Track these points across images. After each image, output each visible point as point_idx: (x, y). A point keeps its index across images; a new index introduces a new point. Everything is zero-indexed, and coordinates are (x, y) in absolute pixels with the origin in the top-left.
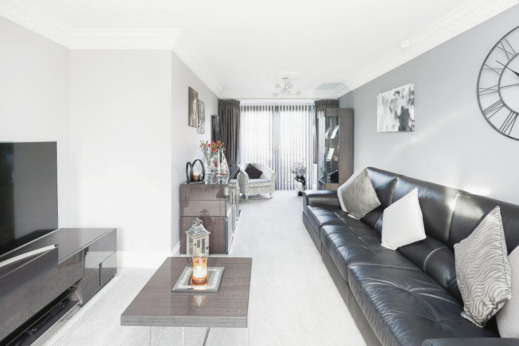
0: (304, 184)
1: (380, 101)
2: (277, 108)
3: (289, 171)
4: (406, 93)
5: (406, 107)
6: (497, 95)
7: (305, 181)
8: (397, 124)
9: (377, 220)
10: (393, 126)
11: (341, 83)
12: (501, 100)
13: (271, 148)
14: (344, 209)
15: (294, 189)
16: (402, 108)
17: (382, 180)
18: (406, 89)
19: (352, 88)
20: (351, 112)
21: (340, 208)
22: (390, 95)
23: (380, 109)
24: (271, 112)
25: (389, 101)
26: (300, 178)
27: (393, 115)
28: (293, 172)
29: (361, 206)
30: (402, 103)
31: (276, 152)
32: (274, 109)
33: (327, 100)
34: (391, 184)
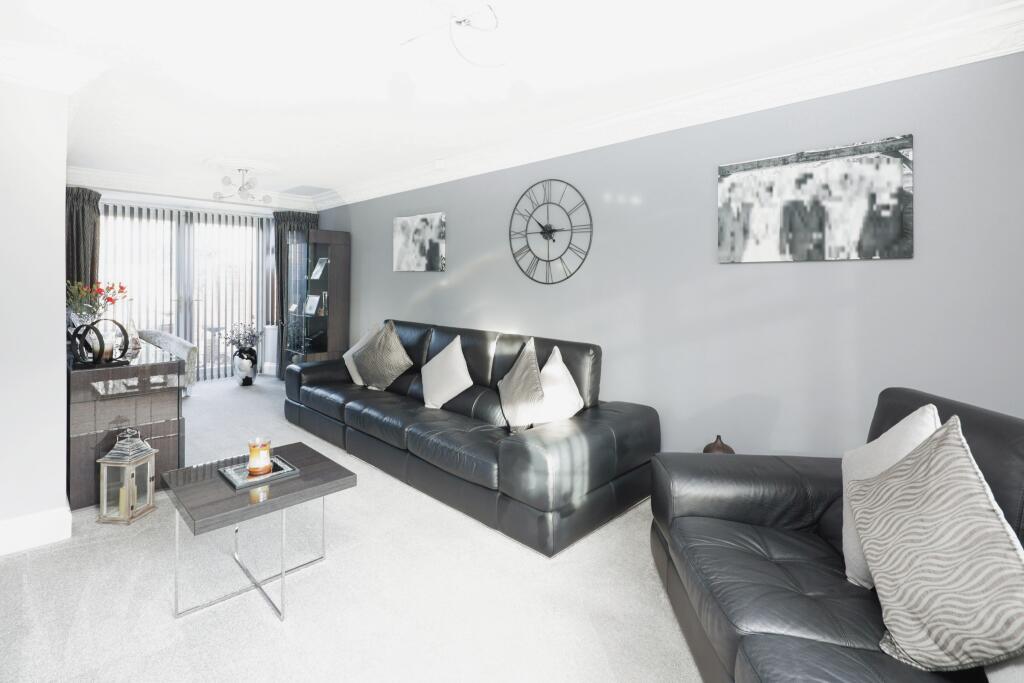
0: (254, 362)
1: (398, 228)
2: (189, 217)
3: (222, 340)
4: (436, 223)
5: (436, 240)
6: (524, 239)
7: (256, 358)
8: (424, 261)
9: (409, 384)
10: (419, 265)
11: (329, 190)
12: (528, 246)
13: (175, 297)
14: (359, 381)
15: (232, 375)
16: (431, 242)
17: (412, 336)
18: (436, 218)
19: (349, 200)
20: (346, 238)
21: (350, 381)
22: (414, 222)
23: (399, 240)
24: (175, 223)
25: (413, 230)
26: (246, 353)
27: (417, 249)
28: (233, 342)
29: (388, 372)
30: (431, 234)
31: (185, 306)
32: (183, 219)
33: (299, 213)
34: (423, 339)
